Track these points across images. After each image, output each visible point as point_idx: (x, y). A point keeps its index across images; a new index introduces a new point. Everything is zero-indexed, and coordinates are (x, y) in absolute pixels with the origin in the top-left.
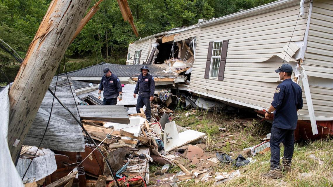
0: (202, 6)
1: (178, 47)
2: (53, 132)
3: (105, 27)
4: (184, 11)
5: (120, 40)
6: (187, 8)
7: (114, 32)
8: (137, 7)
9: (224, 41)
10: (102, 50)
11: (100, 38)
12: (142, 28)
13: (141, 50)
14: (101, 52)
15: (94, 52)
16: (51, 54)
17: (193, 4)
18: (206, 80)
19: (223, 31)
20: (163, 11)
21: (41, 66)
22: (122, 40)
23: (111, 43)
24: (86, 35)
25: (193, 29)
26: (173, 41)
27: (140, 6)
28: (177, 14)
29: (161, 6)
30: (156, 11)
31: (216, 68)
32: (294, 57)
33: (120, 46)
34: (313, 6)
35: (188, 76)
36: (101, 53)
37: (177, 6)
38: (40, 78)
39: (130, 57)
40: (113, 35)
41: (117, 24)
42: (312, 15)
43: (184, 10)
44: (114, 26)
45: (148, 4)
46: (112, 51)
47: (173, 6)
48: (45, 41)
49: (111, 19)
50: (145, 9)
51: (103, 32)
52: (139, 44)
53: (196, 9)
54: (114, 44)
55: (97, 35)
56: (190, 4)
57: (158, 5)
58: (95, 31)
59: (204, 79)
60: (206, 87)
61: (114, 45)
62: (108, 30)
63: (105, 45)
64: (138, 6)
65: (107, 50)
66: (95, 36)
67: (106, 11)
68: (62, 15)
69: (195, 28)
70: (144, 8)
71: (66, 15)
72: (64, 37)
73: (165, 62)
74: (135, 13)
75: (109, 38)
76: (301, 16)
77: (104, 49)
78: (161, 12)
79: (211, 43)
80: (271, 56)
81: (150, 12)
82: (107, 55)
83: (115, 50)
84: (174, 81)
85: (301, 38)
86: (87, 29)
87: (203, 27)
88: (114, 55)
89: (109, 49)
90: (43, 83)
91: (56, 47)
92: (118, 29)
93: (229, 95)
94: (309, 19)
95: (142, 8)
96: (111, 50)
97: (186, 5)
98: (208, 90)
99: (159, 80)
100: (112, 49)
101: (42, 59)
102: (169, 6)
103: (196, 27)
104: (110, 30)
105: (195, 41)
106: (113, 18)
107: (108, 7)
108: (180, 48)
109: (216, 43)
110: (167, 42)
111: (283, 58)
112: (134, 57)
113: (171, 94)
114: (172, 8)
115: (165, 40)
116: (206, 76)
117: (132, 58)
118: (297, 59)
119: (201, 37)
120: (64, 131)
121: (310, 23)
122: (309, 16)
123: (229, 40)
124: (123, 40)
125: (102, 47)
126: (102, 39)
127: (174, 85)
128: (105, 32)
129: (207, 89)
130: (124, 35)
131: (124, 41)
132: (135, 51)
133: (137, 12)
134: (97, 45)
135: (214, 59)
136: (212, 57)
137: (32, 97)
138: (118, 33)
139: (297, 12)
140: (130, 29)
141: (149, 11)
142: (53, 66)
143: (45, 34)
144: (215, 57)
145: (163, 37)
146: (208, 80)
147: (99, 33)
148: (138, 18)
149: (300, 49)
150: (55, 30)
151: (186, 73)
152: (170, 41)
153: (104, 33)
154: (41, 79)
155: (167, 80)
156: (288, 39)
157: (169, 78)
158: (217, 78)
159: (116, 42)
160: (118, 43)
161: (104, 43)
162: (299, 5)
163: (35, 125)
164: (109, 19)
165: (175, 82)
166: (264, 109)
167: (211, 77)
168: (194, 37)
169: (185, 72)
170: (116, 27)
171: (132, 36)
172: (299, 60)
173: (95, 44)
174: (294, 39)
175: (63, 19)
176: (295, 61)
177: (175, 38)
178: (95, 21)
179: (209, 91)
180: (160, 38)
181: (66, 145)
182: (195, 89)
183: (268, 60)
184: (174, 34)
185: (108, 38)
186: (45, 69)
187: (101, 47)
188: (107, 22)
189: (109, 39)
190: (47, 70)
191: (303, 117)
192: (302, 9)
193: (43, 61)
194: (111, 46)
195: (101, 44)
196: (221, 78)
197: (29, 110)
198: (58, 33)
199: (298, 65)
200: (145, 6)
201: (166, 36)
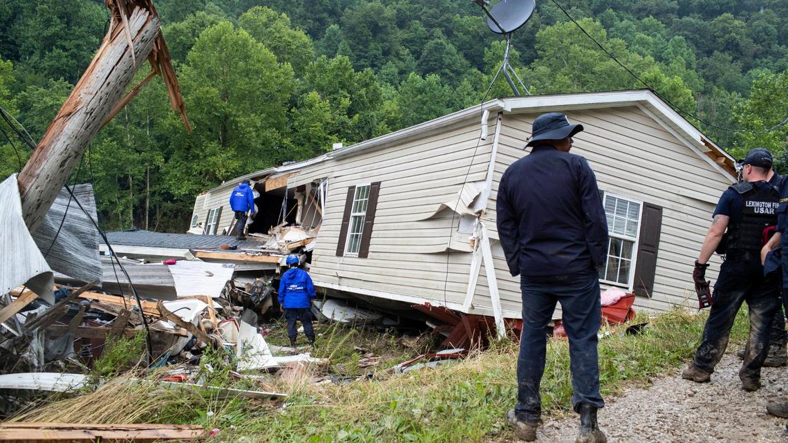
0: (370, 129)
1: (296, 201)
2: (62, 247)
3: (146, 161)
4: (330, 137)
5: (179, 191)
6: (338, 131)
7: (167, 173)
8: (225, 121)
9: (373, 184)
10: (134, 212)
11: (131, 185)
12: (233, 169)
13: (222, 207)
14: (131, 216)
15: (116, 215)
16: (76, 137)
17: (350, 123)
18: (339, 258)
19: (373, 167)
20: (282, 135)
21: (63, 149)
22: (184, 191)
23: (157, 198)
24: (100, 174)
25: (323, 161)
26: (286, 187)
27: (232, 118)
28: (316, 143)
29: (279, 123)
30: (267, 133)
31: (357, 236)
32: (471, 206)
33: (179, 206)
34: (502, 125)
35: (309, 255)
36: (132, 219)
37: (316, 127)
38: (59, 165)
39: (198, 222)
40: (163, 180)
41: (175, 156)
42: (500, 139)
43: (330, 134)
44: (167, 160)
45: (250, 116)
46: (158, 216)
47: (306, 123)
48: (70, 120)
49: (162, 143)
50: (241, 126)
51: (140, 172)
52: (219, 196)
53: (359, 133)
54: (165, 200)
55: (126, 177)
56: (343, 123)
57: (271, 120)
58: (121, 169)
59: (336, 258)
60: (338, 272)
61: (165, 204)
62: (153, 167)
63: (143, 202)
64: (226, 117)
65: (147, 212)
66: (120, 179)
67: (152, 124)
68: (95, 93)
69: (327, 160)
70: (239, 125)
71: (99, 93)
72: (94, 119)
73: (269, 232)
74: (218, 133)
75: (154, 186)
76: (482, 139)
77: (140, 210)
78: (276, 135)
79: (352, 189)
80: (436, 208)
81: (254, 134)
82: (145, 224)
83: (165, 214)
84: (279, 262)
85: (482, 175)
86: (102, 162)
87: (341, 158)
88: (162, 225)
89: (152, 209)
90: (62, 171)
91: (83, 130)
92: (176, 167)
93: (374, 284)
94: (496, 145)
95: (236, 123)
96: (156, 214)
97: (335, 124)
98: (341, 277)
99: (250, 259)
100: (158, 212)
101: (64, 142)
102: (296, 123)
103: (328, 158)
104: (158, 168)
105: (325, 186)
106: (167, 142)
107: (158, 114)
108: (300, 203)
109: (359, 188)
110: (274, 188)
111: (453, 209)
112: (206, 223)
113: (273, 289)
114: (305, 130)
115: (270, 186)
116: (340, 253)
117: (201, 224)
118: (477, 210)
119: (335, 177)
120: (77, 250)
121: (497, 152)
122: (496, 140)
123: (380, 182)
124: (187, 192)
125: (134, 206)
126: (136, 187)
127: (278, 271)
128: (146, 173)
129: (339, 275)
130: (189, 180)
131: (189, 194)
132: (210, 210)
133: (225, 131)
134: (123, 201)
135: (355, 217)
136: (352, 214)
137: (47, 186)
138: (176, 175)
139: (477, 134)
140: (204, 169)
141: (250, 132)
142: (76, 153)
143: (71, 113)
144: (358, 214)
145: (267, 179)
146: (342, 258)
147: (130, 173)
148: (225, 143)
149: (480, 193)
150: (84, 109)
151: (305, 250)
152: (281, 186)
153: (143, 174)
154: (61, 166)
155: (265, 259)
156: (462, 179)
157: (269, 255)
158: (358, 254)
159: (169, 197)
160: (175, 198)
161: (142, 195)
162: (480, 122)
163: (39, 232)
164: (158, 142)
165: (281, 265)
166: (427, 301)
167: (347, 253)
168: (325, 179)
169: (304, 247)
170: (171, 162)
171: (207, 186)
172: (480, 212)
173: (118, 198)
174: (471, 177)
175: (96, 97)
176: (473, 214)
177: (289, 180)
178: (123, 146)
179: (343, 279)
180: (261, 181)
181: (77, 270)
182: (319, 277)
183: (434, 216)
184: (289, 173)
185: (150, 186)
186: (67, 155)
187: (132, 206)
188: (152, 148)
189: (154, 189)
190: (69, 157)
191: (484, 311)
192: (485, 128)
193: (66, 144)
194: (158, 206)
195: (131, 197)
196: (364, 254)
197: (40, 203)
198: (87, 113)
199: (477, 219)
200: (242, 120)
201: (273, 177)
